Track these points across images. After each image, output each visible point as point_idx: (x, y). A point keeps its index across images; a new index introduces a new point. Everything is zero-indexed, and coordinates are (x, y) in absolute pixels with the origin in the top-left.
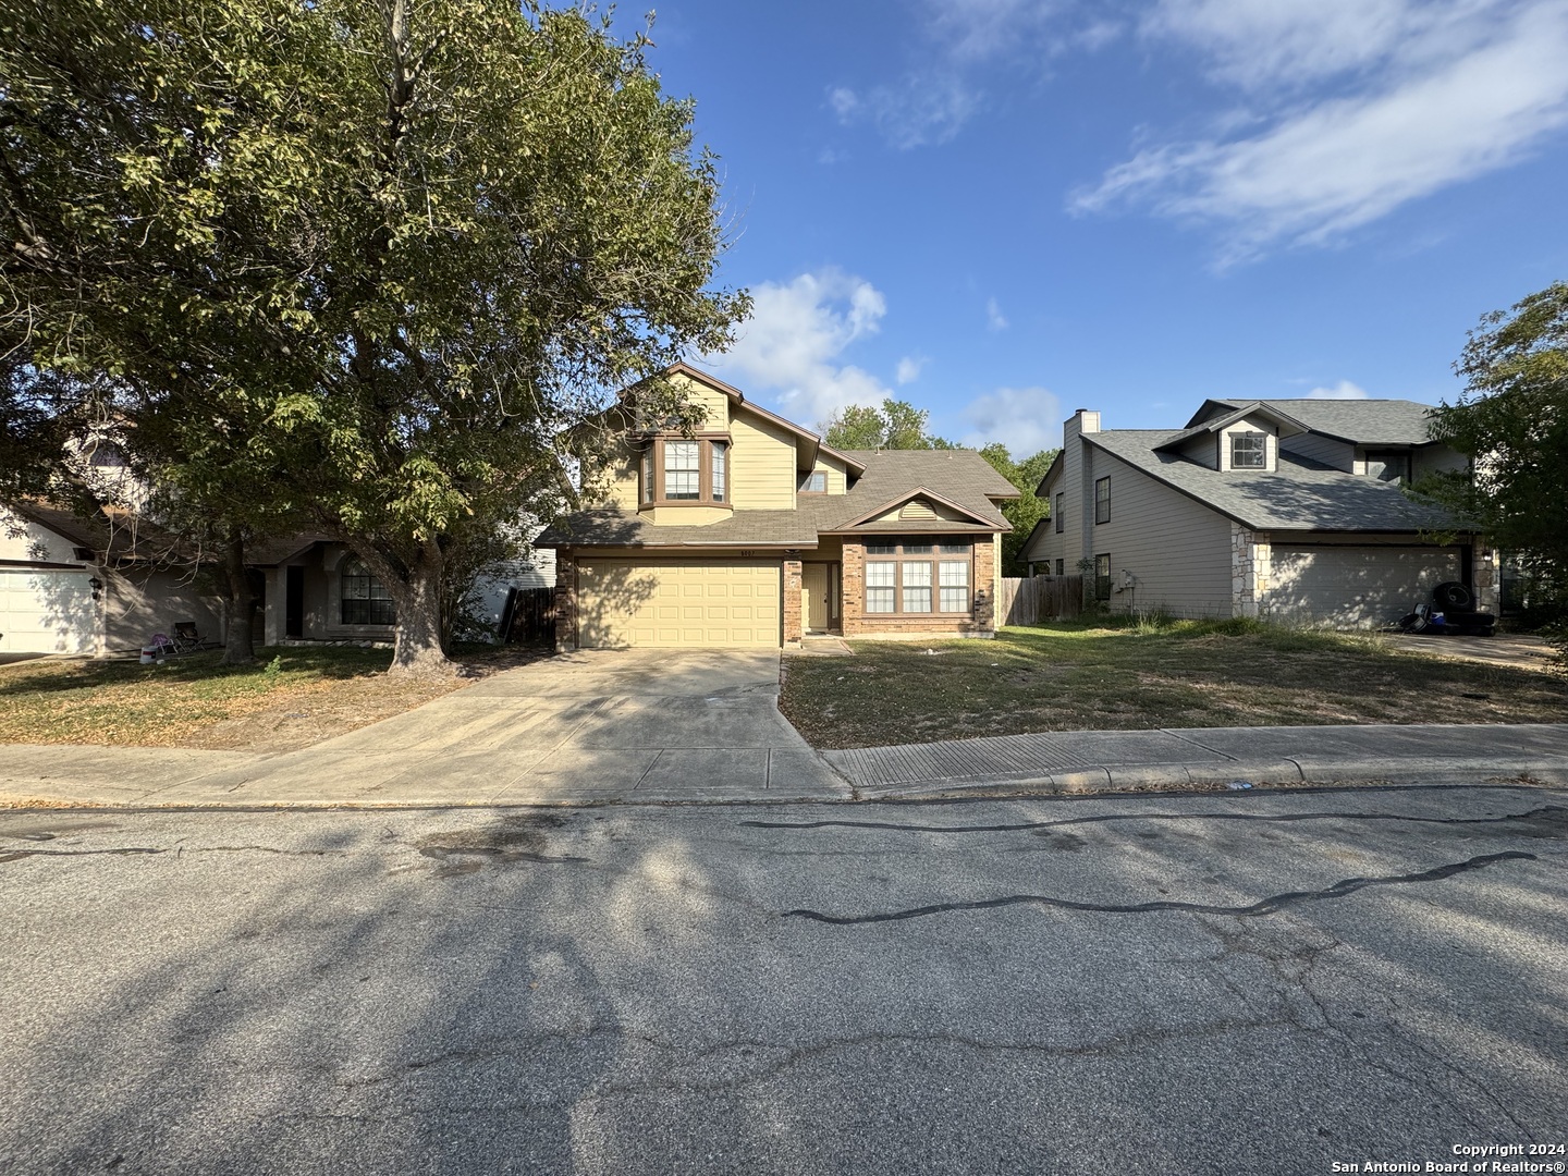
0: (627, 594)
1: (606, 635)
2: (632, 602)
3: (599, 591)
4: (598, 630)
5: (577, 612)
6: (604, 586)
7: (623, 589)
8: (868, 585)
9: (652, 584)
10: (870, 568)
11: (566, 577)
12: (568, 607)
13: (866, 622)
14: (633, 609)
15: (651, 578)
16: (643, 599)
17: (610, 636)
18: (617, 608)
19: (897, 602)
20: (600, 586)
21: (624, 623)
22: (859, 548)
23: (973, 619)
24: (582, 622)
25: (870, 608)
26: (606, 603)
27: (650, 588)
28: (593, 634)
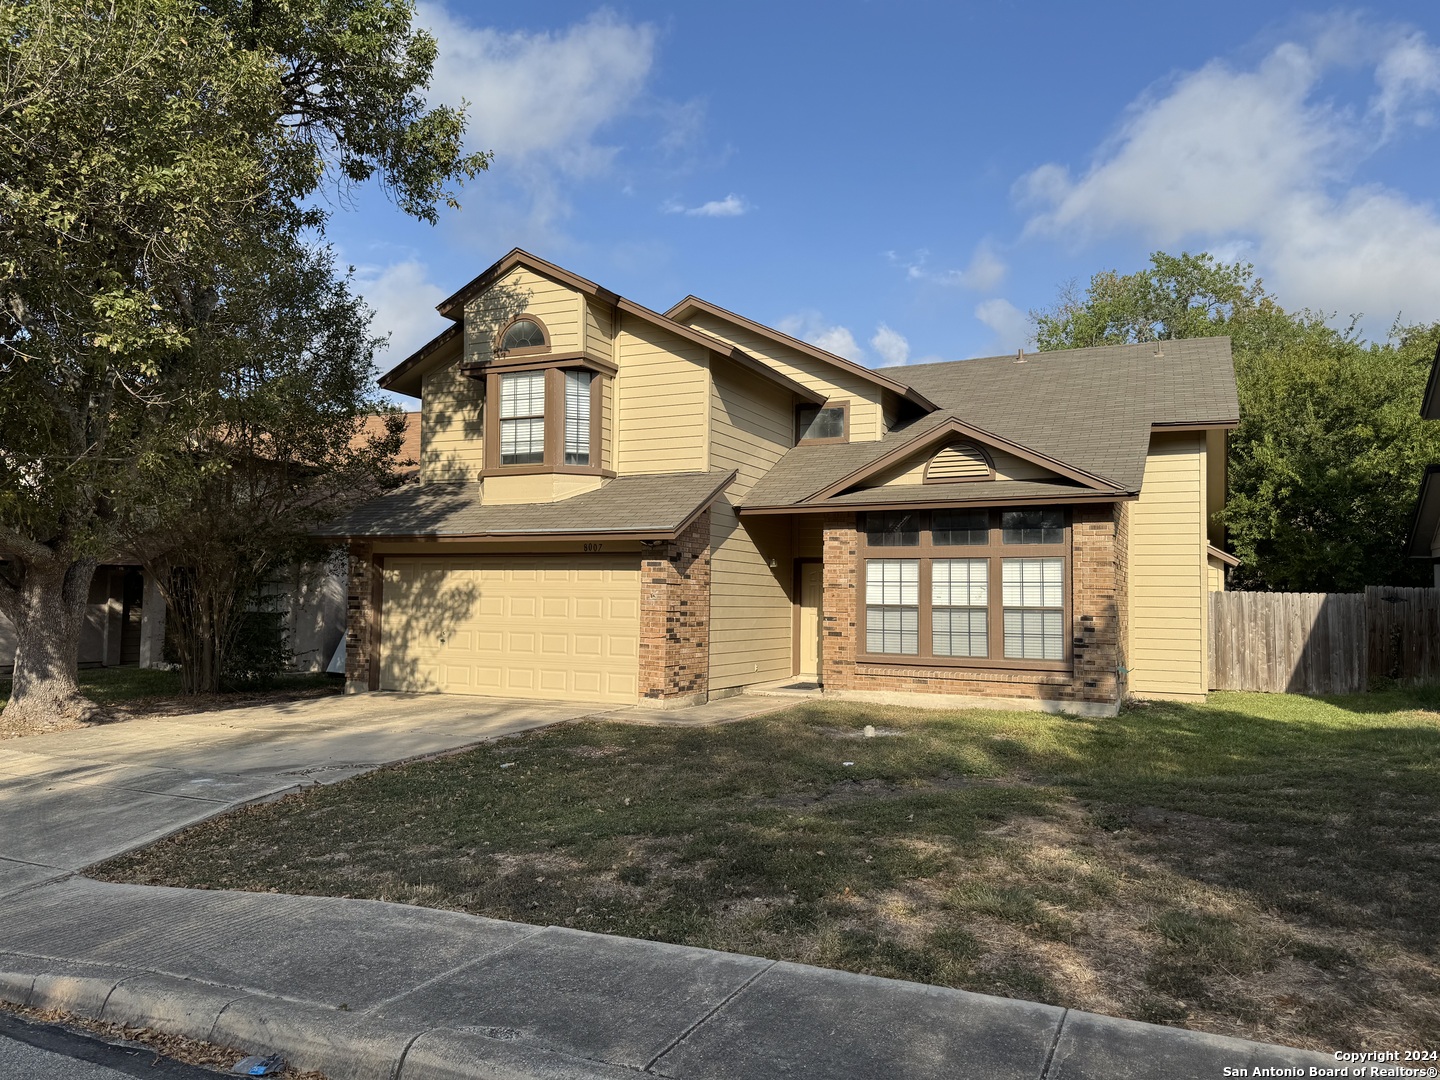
0: (439, 611)
1: (412, 672)
2: (445, 623)
3: (406, 606)
4: (403, 663)
5: (378, 637)
6: (412, 598)
7: (436, 603)
8: (869, 601)
9: (471, 596)
10: (874, 571)
11: (361, 584)
12: (363, 630)
13: (862, 669)
14: (446, 635)
15: (471, 586)
16: (459, 619)
17: (417, 675)
18: (427, 632)
19: (925, 633)
20: (406, 597)
21: (434, 655)
22: (850, 537)
23: (1070, 672)
24: (385, 651)
25: (874, 644)
26: (414, 623)
27: (468, 601)
28: (396, 670)
